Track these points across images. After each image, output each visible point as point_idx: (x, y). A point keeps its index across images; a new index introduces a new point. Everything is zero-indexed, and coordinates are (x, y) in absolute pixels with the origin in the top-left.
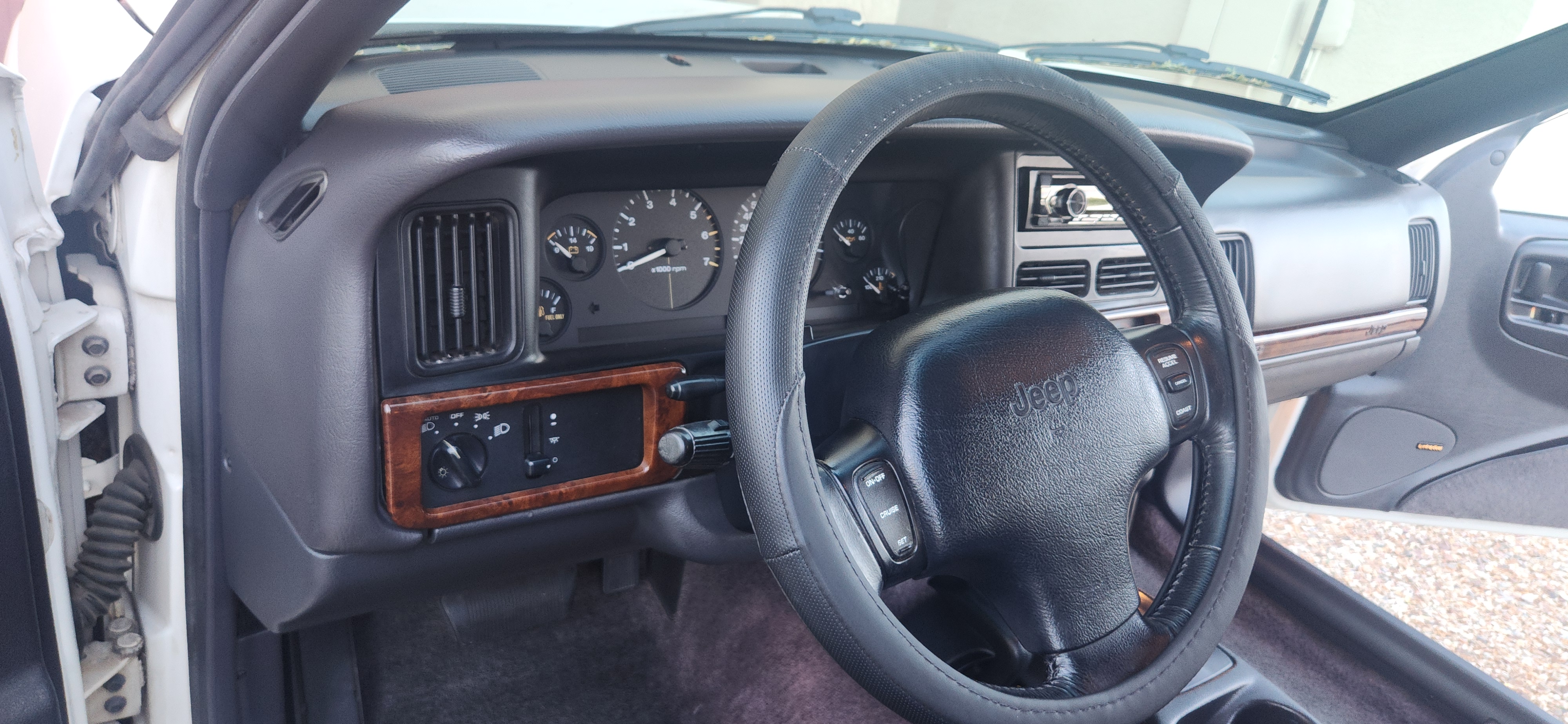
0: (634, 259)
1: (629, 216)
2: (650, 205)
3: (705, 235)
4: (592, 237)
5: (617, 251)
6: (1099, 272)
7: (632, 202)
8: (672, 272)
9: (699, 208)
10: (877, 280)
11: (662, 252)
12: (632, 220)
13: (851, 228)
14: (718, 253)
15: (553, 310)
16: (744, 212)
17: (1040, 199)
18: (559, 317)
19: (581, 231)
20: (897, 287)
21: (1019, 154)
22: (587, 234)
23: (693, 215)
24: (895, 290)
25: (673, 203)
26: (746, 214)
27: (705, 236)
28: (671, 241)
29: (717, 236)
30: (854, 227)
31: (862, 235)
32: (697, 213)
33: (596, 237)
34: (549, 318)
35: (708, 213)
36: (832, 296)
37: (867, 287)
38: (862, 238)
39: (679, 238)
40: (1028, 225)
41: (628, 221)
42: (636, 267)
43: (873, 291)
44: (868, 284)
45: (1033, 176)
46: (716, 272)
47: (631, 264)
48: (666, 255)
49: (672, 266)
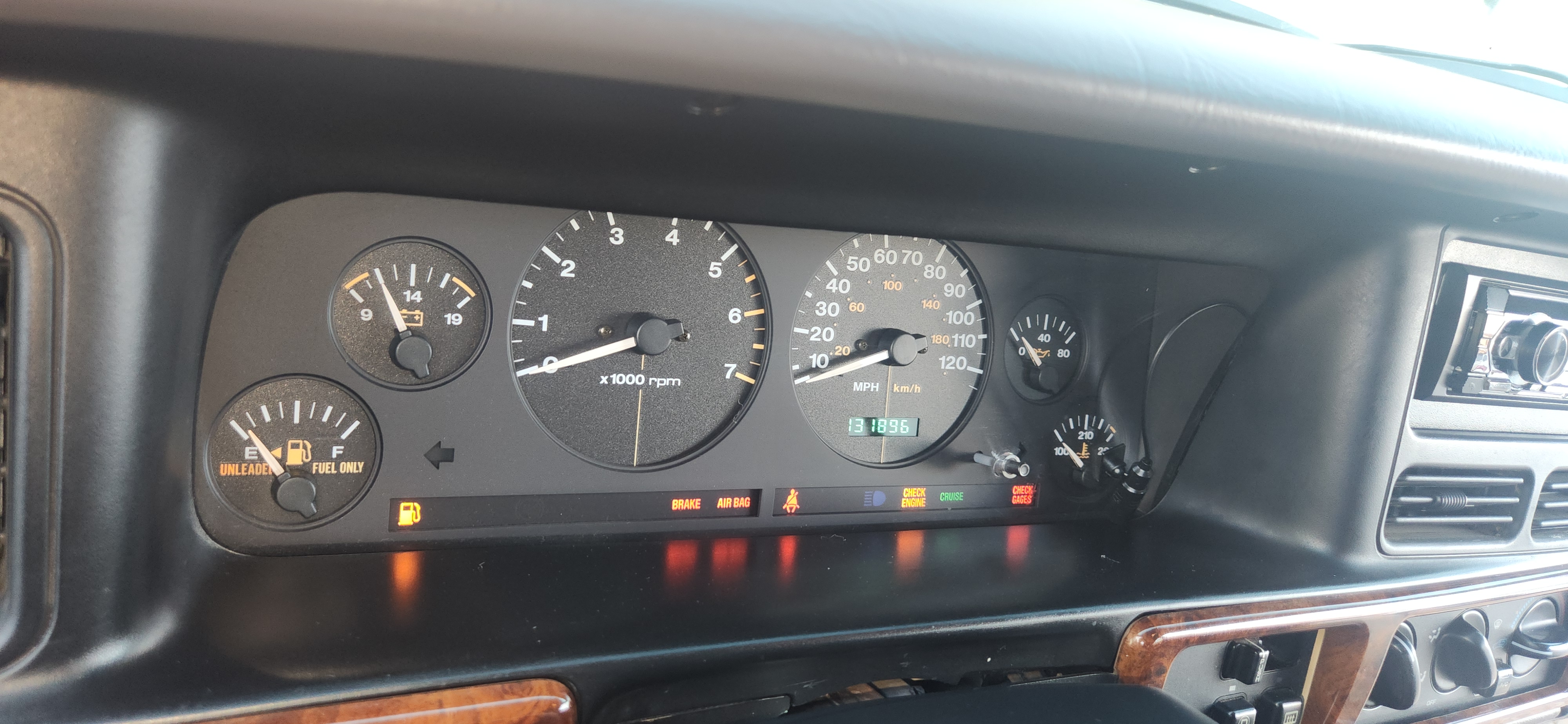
0: (562, 352)
1: (563, 256)
2: (618, 237)
3: (735, 316)
4: (463, 294)
5: (518, 331)
6: (1546, 488)
7: (575, 225)
8: (647, 388)
9: (731, 256)
10: (1080, 438)
11: (629, 343)
12: (568, 266)
13: (1045, 332)
14: (760, 355)
15: (336, 451)
16: (829, 276)
17: (1481, 336)
18: (350, 467)
19: (438, 278)
20: (1122, 466)
21: (1451, 233)
22: (451, 284)
23: (715, 270)
24: (1117, 471)
25: (673, 238)
26: (834, 281)
27: (735, 318)
28: (651, 321)
29: (762, 320)
30: (1052, 331)
31: (1064, 347)
32: (725, 267)
33: (473, 294)
34: (324, 468)
35: (750, 269)
36: (987, 469)
37: (1058, 451)
38: (1063, 353)
39: (672, 316)
40: (1440, 389)
41: (560, 268)
42: (561, 371)
43: (1068, 459)
44: (1060, 445)
45: (1473, 283)
46: (748, 393)
47: (551, 362)
48: (637, 350)
49: (648, 374)
